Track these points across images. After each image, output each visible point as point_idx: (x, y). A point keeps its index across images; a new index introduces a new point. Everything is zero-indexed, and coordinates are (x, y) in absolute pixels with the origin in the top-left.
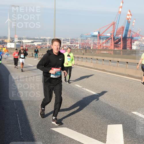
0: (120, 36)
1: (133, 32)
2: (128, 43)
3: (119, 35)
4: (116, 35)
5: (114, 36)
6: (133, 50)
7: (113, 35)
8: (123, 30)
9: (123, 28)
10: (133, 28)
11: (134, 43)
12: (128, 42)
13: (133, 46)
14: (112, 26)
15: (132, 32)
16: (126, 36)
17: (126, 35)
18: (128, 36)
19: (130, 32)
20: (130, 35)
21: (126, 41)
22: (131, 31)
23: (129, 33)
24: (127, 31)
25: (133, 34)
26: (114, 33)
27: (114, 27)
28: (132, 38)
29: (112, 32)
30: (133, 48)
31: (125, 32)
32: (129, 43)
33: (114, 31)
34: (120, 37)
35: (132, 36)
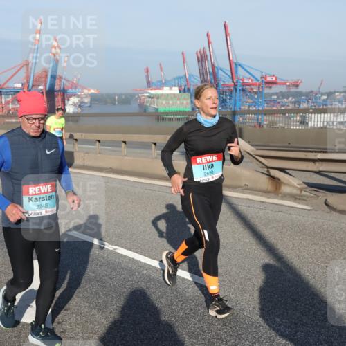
0: (41, 87)
1: (65, 79)
2: (58, 102)
3: (39, 86)
4: (33, 86)
5: (30, 88)
6: (68, 114)
7: (26, 86)
8: (46, 76)
9: (46, 72)
10: (65, 73)
11: (68, 100)
12: (58, 99)
13: (66, 107)
14: (24, 68)
15: (63, 80)
16: (54, 88)
17: (52, 86)
18: (57, 88)
19: (60, 81)
20: (60, 85)
21: (54, 98)
22: (61, 78)
23: (57, 81)
24: (54, 77)
25: (66, 83)
26: (28, 82)
27: (27, 70)
28: (64, 92)
29: (25, 81)
30: (67, 111)
31: (51, 81)
32: (60, 101)
33: (28, 77)
34: (41, 90)
35: (64, 88)
